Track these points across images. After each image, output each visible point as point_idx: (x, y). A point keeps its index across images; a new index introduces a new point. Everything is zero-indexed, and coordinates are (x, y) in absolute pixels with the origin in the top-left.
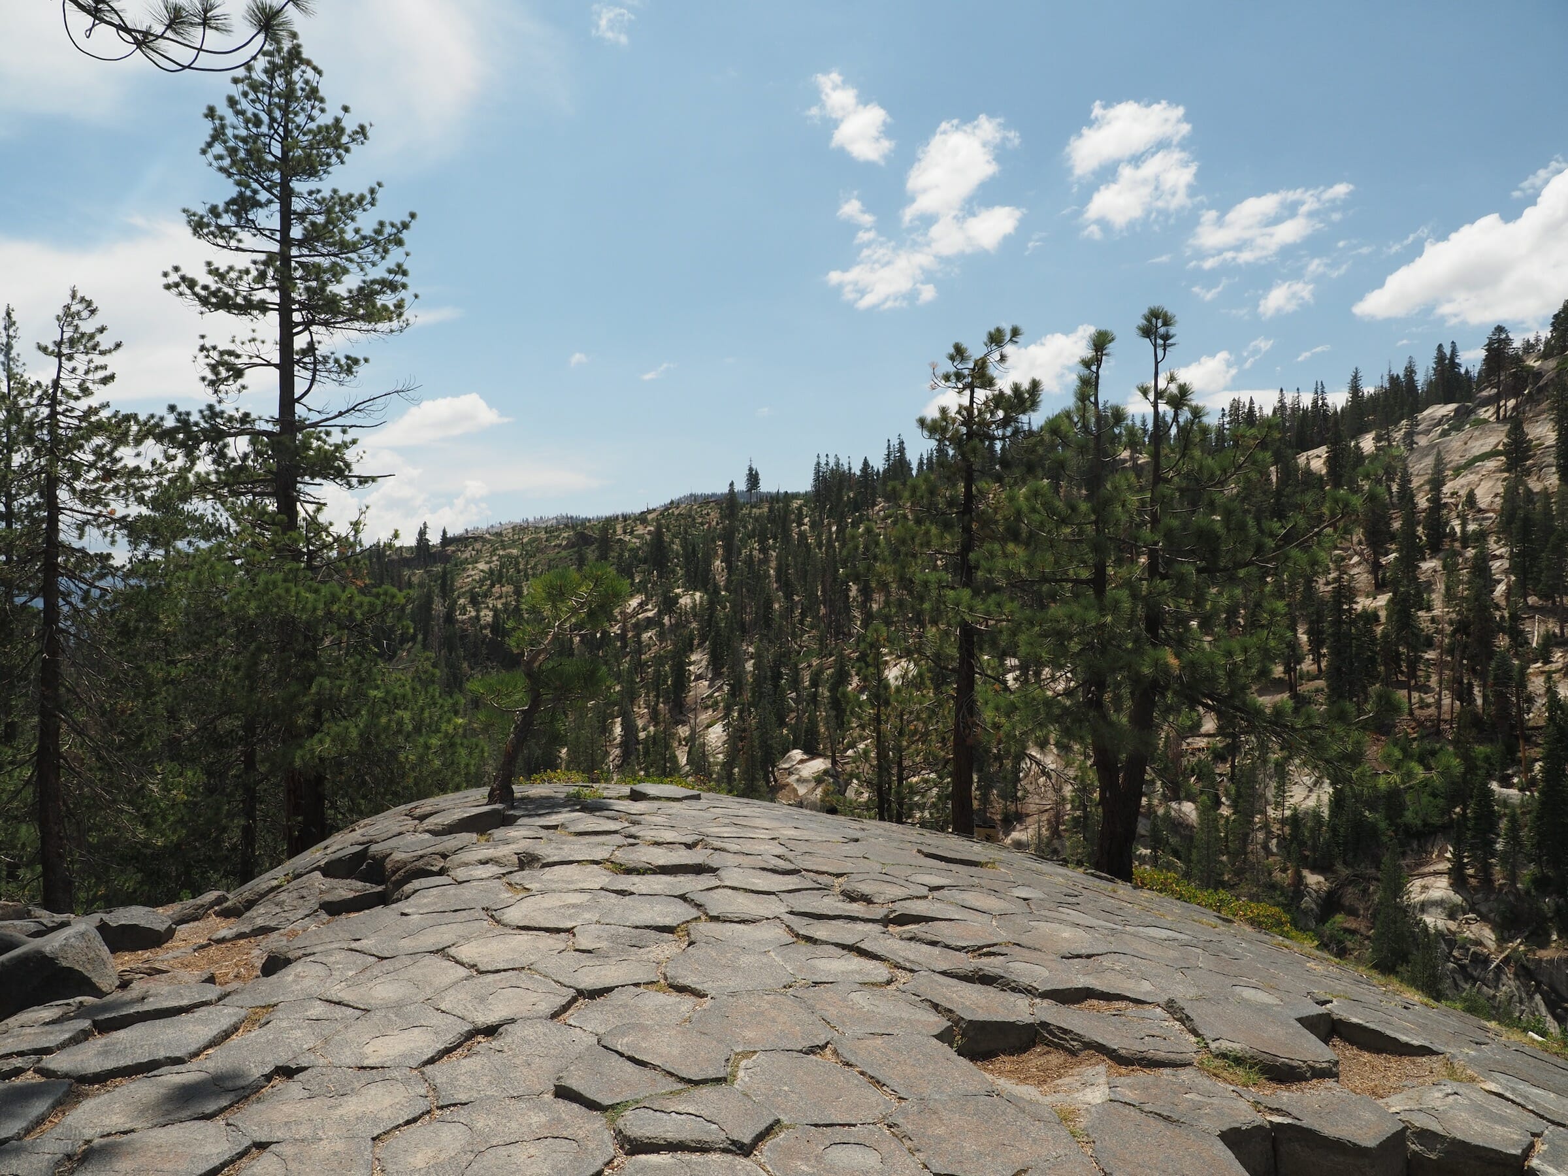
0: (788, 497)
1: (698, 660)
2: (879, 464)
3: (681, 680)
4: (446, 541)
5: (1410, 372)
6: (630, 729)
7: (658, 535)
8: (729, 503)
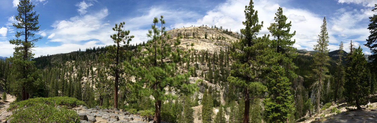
0: (83, 52)
1: (74, 67)
2: (92, 49)
3: (73, 69)
4: (50, 56)
5: (141, 43)
6: (67, 74)
7: (70, 55)
8: (78, 52)
